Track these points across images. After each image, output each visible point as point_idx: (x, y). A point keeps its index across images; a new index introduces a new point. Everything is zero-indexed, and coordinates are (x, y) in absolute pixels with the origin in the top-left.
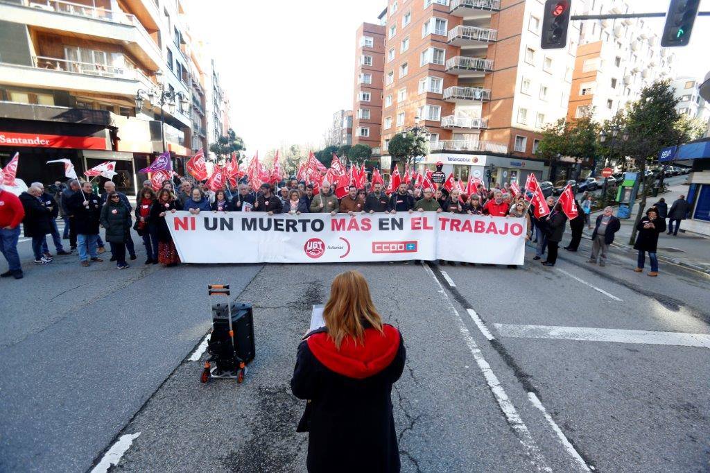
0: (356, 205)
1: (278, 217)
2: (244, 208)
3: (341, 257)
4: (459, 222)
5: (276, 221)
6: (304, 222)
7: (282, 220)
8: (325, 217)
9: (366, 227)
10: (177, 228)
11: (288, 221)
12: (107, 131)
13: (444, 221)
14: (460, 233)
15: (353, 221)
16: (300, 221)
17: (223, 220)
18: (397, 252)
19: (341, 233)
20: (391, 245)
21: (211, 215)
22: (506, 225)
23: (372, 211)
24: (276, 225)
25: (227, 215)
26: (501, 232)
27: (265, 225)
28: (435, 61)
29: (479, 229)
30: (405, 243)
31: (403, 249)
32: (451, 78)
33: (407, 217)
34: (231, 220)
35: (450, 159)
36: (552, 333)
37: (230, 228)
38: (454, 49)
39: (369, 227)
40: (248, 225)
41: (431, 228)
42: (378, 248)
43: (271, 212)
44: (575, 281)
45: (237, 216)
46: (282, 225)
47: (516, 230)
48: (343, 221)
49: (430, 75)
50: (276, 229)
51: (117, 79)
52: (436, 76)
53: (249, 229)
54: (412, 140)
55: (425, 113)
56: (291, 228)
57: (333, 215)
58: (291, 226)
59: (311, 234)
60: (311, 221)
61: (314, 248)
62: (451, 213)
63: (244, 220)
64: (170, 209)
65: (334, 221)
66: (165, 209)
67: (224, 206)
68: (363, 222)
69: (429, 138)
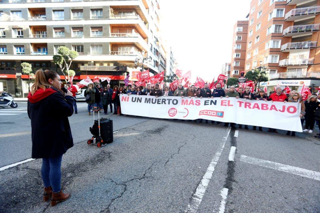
0: (194, 94)
1: (159, 98)
3: (184, 117)
4: (250, 104)
5: (158, 100)
6: (169, 100)
7: (161, 99)
8: (179, 98)
9: (198, 104)
10: (122, 101)
11: (163, 99)
12: (126, 73)
13: (241, 103)
14: (252, 110)
15: (192, 101)
16: (167, 99)
17: (138, 98)
18: (211, 115)
19: (186, 106)
20: (209, 112)
21: (134, 96)
22: (284, 107)
23: (201, 97)
24: (158, 101)
25: (140, 97)
26: (280, 110)
27: (154, 102)
28: (275, 31)
29: (265, 108)
30: (217, 112)
31: (215, 115)
32: (286, 39)
33: (219, 100)
34: (141, 98)
37: (140, 101)
38: (288, 23)
39: (199, 104)
40: (147, 101)
41: (232, 105)
42: (202, 113)
43: (157, 96)
45: (143, 97)
46: (160, 101)
47: (292, 110)
48: (187, 101)
49: (272, 39)
50: (158, 103)
51: (131, 55)
52: (276, 39)
53: (147, 103)
54: (258, 73)
55: (268, 59)
56: (163, 103)
57: (182, 98)
58: (164, 101)
59: (172, 105)
60: (172, 100)
61: (173, 112)
62: (245, 99)
63: (146, 99)
64: (122, 93)
65: (183, 101)
66: (120, 93)
67: (139, 93)
68: (196, 101)
69: (269, 72)
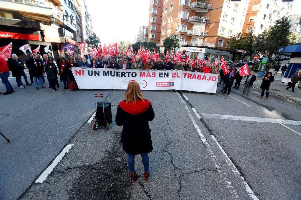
0: (150, 67)
1: (118, 71)
2: (104, 67)
3: (143, 88)
4: (191, 75)
6: (129, 73)
7: (120, 72)
8: (137, 71)
9: (154, 76)
10: (76, 75)
11: (122, 73)
12: (39, 32)
13: (185, 74)
14: (192, 79)
15: (149, 73)
16: (127, 73)
17: (95, 72)
18: (166, 86)
19: (144, 78)
20: (164, 83)
21: (90, 69)
22: (210, 77)
23: (156, 69)
24: (117, 74)
25: (97, 70)
26: (208, 79)
27: (113, 74)
28: (186, 4)
29: (199, 78)
30: (169, 83)
31: (168, 85)
32: (192, 12)
33: (170, 72)
34: (99, 71)
35: (190, 49)
36: (223, 117)
37: (99, 75)
39: (155, 76)
40: (106, 74)
41: (180, 77)
42: (158, 84)
43: (115, 69)
44: (235, 100)
45: (101, 70)
46: (119, 74)
47: (214, 79)
48: (144, 73)
49: (183, 10)
50: (117, 76)
51: (42, 7)
52: (186, 11)
53: (106, 76)
54: (174, 40)
55: (180, 28)
56: (123, 76)
57: (140, 71)
58: (123, 74)
59: (131, 78)
60: (132, 73)
62: (188, 71)
63: (104, 72)
64: (73, 66)
65: (141, 73)
66: (71, 67)
67: (96, 66)
68: (152, 74)
69: (181, 39)
